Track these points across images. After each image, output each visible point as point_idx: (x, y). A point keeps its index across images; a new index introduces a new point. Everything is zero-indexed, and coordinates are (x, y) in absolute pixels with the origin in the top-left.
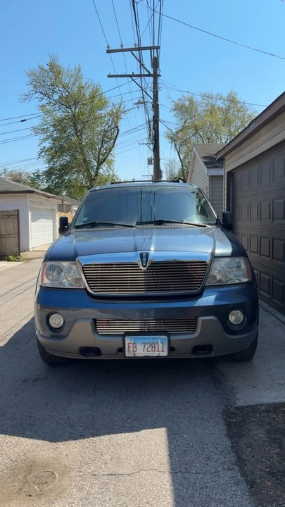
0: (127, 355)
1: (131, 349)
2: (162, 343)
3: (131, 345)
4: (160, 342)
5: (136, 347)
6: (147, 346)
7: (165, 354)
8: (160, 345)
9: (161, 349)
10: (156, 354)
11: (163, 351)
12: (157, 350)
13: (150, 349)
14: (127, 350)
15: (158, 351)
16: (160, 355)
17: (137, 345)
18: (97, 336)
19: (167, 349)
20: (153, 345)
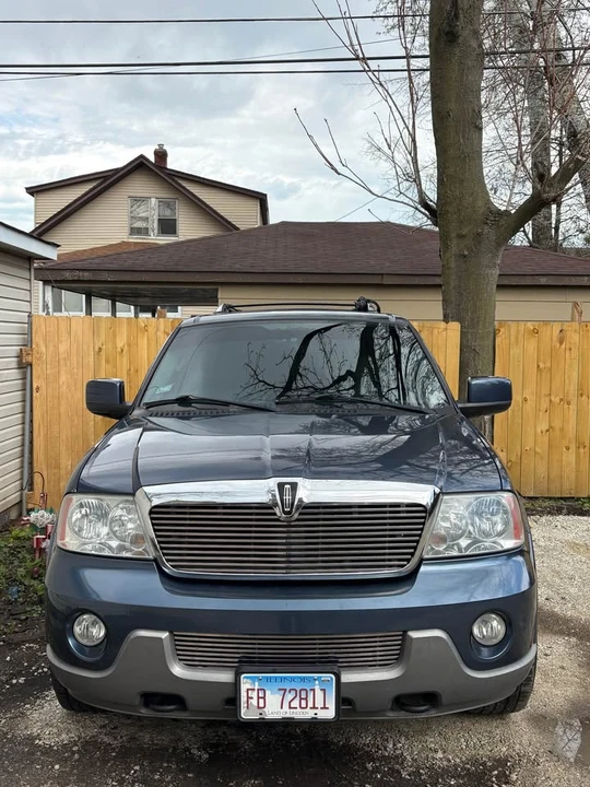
0: (246, 714)
1: (254, 702)
2: (324, 690)
3: (254, 695)
4: (317, 688)
5: (264, 698)
6: (289, 696)
7: (330, 714)
8: (319, 694)
9: (319, 703)
10: (309, 714)
11: (325, 708)
12: (311, 705)
13: (295, 703)
14: (244, 705)
15: (314, 708)
16: (319, 716)
17: (267, 692)
18: (178, 670)
19: (332, 704)
20: (302, 694)
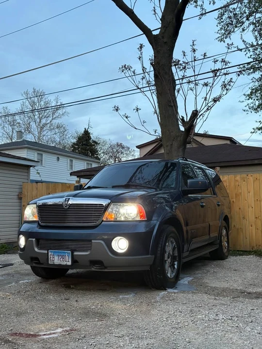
0: (50, 262)
1: (52, 258)
2: (68, 256)
3: (52, 256)
5: (54, 258)
6: (60, 257)
7: (69, 263)
9: (67, 260)
10: (65, 263)
12: (65, 260)
13: (61, 260)
14: (49, 260)
16: (67, 264)
17: (55, 256)
18: (36, 249)
19: (70, 260)
20: (63, 257)
